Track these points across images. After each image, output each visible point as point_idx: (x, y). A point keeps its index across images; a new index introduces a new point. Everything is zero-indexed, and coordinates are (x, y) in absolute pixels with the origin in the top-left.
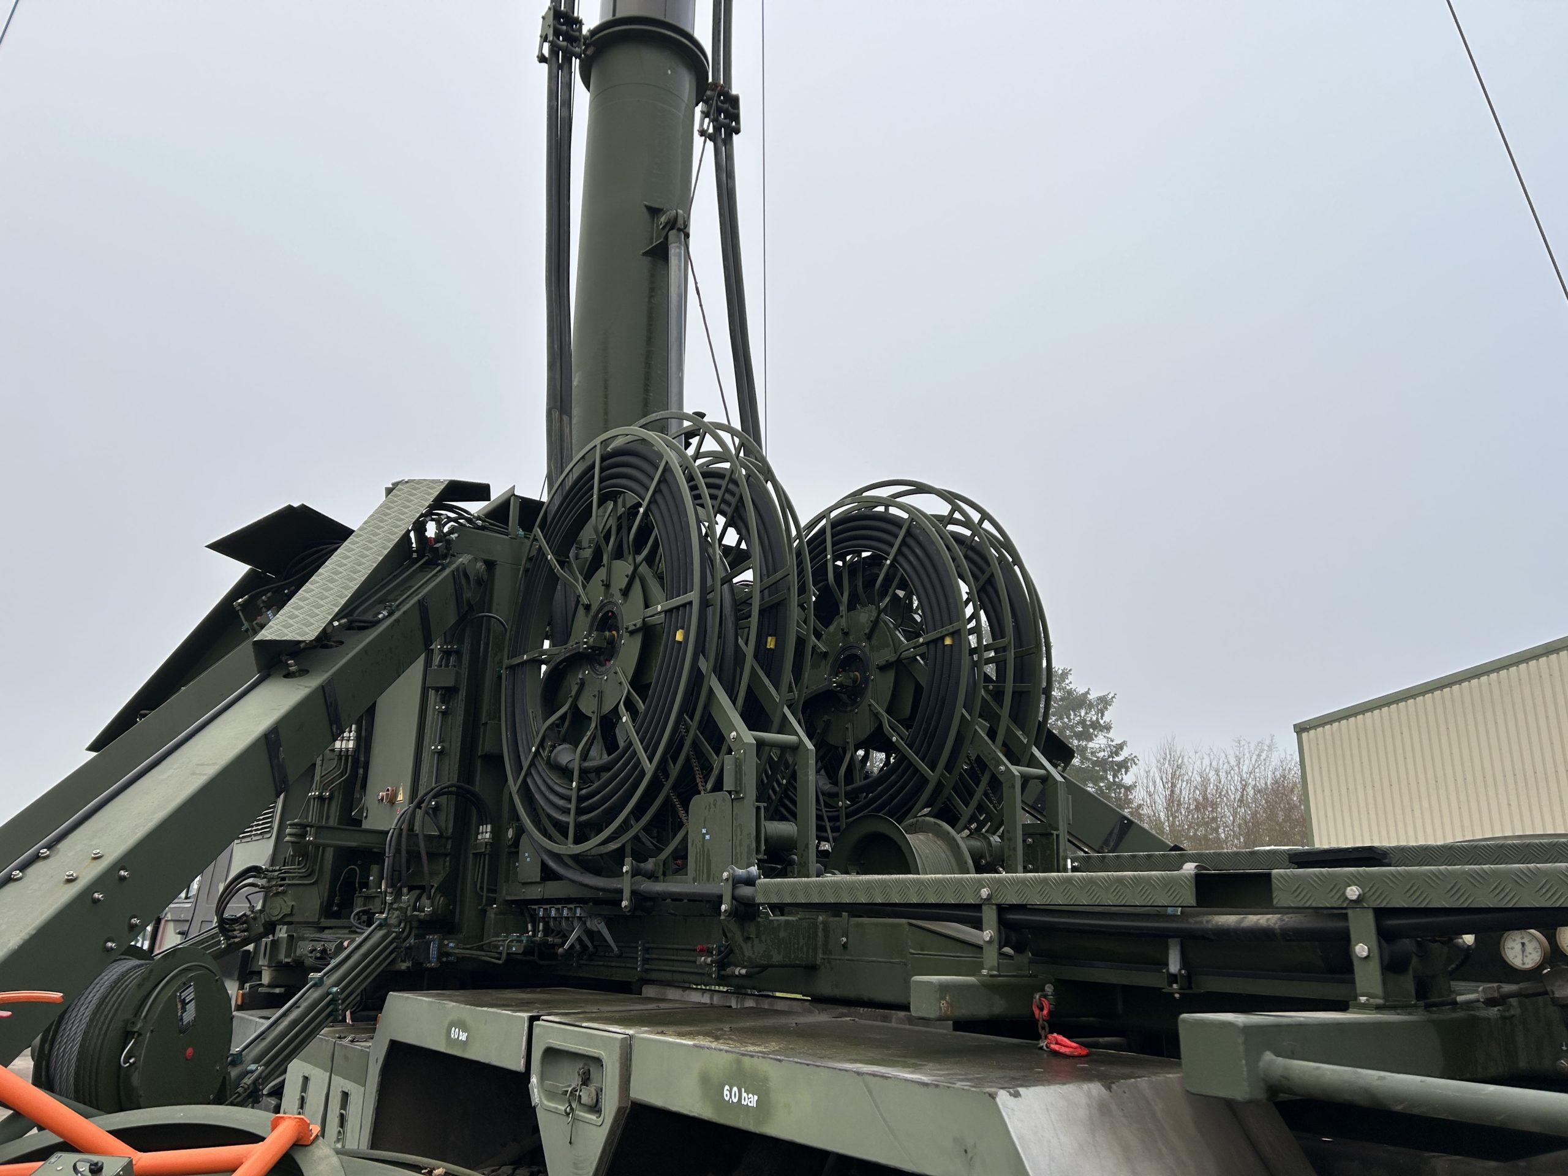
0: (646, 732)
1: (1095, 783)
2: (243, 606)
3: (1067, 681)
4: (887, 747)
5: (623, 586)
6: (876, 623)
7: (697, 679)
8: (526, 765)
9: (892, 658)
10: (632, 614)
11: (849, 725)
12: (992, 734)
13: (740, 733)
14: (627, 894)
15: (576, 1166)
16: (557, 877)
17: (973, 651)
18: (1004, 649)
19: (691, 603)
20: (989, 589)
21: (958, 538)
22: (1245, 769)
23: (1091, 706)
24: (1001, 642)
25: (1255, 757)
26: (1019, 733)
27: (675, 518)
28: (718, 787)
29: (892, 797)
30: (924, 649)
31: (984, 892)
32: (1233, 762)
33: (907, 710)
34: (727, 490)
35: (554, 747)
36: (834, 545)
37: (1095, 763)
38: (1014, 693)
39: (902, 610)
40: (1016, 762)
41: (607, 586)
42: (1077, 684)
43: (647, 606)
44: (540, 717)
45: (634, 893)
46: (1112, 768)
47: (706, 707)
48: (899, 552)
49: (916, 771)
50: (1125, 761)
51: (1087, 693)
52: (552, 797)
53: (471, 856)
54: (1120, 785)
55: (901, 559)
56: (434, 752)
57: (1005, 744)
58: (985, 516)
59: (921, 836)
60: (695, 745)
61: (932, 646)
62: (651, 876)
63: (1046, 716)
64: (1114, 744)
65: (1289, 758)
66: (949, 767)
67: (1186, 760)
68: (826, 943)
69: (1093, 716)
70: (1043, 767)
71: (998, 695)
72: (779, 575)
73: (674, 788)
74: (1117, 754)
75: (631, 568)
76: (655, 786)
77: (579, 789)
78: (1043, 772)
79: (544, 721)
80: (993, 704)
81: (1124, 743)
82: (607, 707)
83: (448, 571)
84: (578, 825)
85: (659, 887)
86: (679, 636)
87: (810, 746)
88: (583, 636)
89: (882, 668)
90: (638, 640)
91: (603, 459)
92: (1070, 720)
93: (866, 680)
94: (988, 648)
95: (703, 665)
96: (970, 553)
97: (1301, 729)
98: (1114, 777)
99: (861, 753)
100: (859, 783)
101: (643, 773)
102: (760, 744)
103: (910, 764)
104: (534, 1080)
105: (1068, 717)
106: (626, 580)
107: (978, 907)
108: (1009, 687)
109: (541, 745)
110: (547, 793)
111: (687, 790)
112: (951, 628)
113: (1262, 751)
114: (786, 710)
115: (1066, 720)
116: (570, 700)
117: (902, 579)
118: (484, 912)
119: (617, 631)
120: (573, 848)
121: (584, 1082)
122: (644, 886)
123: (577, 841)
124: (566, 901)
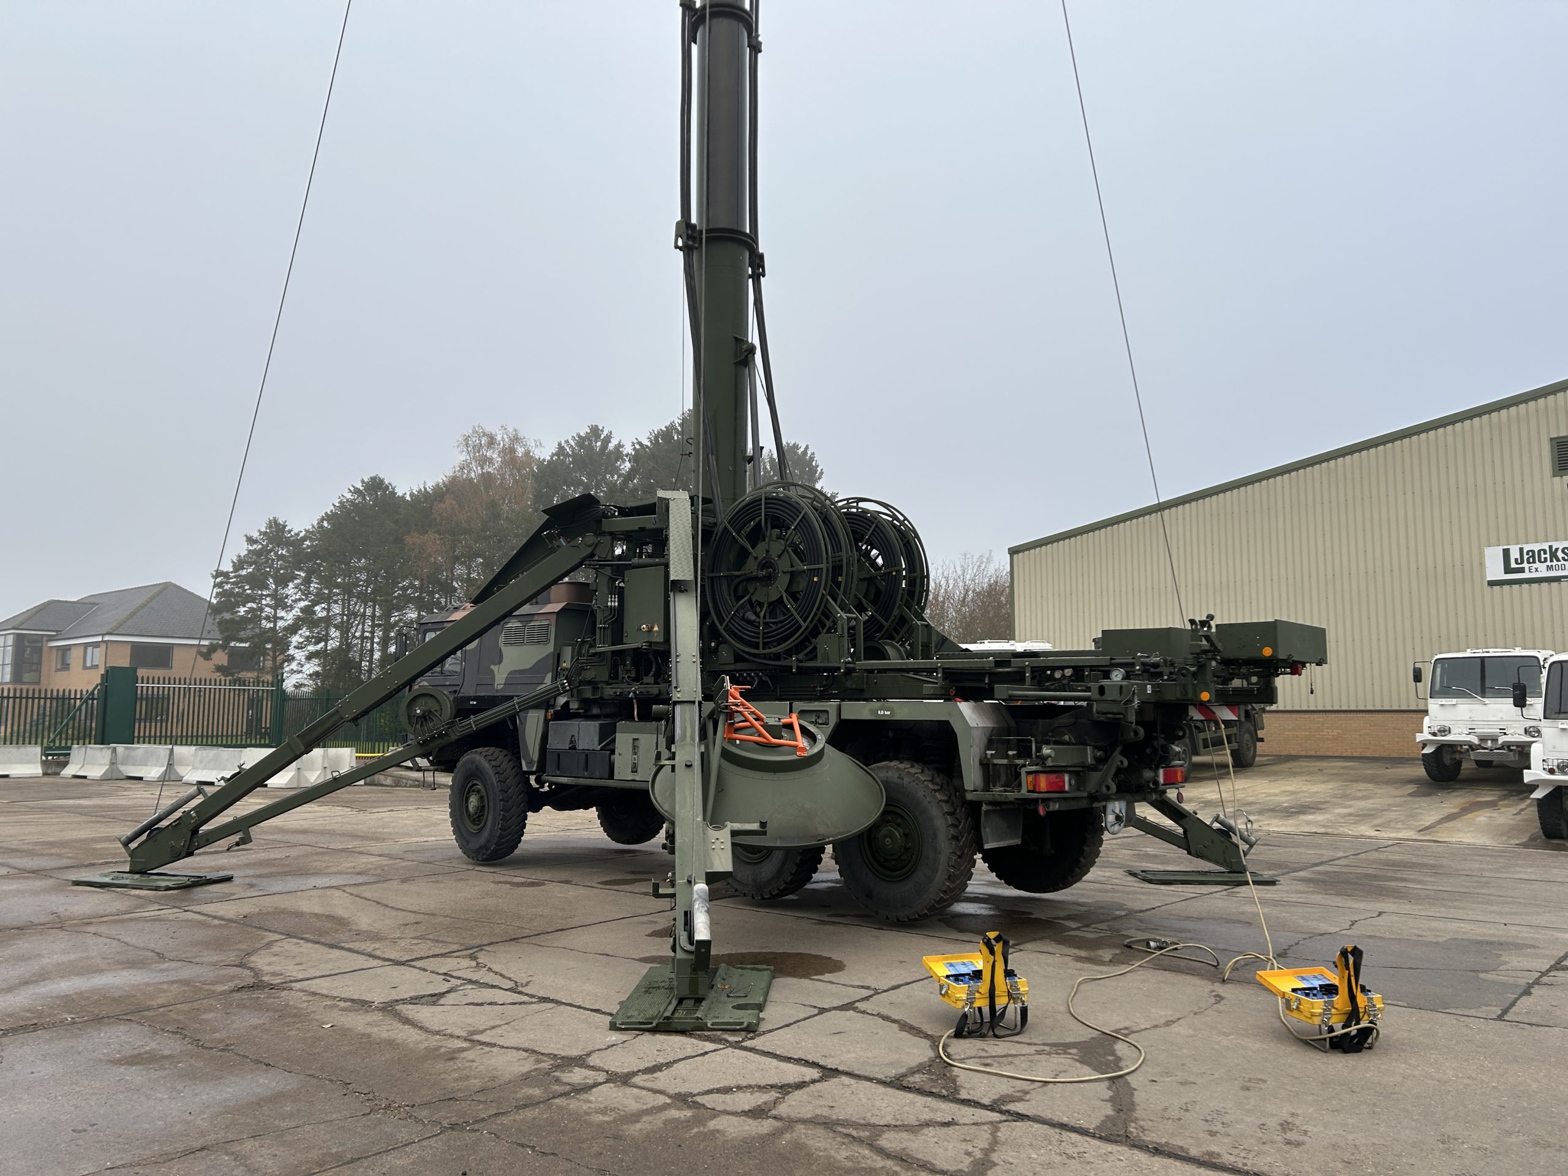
0: (800, 612)
2: (546, 535)
5: (778, 553)
7: (823, 596)
8: (729, 620)
9: (867, 576)
10: (784, 565)
13: (841, 615)
14: (794, 666)
16: (748, 661)
19: (822, 569)
21: (894, 526)
27: (811, 534)
28: (832, 631)
30: (883, 576)
32: (960, 573)
33: (872, 597)
35: (744, 613)
41: (767, 551)
43: (792, 566)
44: (733, 600)
45: (798, 667)
47: (825, 606)
48: (872, 533)
52: (746, 632)
58: (906, 519)
60: (819, 619)
62: (801, 661)
65: (1002, 568)
68: (867, 682)
73: (809, 633)
75: (784, 548)
77: (763, 630)
79: (737, 602)
82: (774, 599)
84: (763, 643)
86: (815, 579)
87: (861, 618)
88: (752, 569)
89: (861, 580)
90: (788, 576)
95: (825, 592)
97: (1013, 552)
101: (800, 626)
102: (847, 618)
109: (735, 611)
110: (743, 630)
111: (815, 633)
112: (896, 569)
113: (982, 564)
114: (851, 606)
116: (750, 595)
119: (774, 570)
120: (761, 651)
121: (819, 717)
122: (801, 664)
123: (764, 649)
124: (751, 670)
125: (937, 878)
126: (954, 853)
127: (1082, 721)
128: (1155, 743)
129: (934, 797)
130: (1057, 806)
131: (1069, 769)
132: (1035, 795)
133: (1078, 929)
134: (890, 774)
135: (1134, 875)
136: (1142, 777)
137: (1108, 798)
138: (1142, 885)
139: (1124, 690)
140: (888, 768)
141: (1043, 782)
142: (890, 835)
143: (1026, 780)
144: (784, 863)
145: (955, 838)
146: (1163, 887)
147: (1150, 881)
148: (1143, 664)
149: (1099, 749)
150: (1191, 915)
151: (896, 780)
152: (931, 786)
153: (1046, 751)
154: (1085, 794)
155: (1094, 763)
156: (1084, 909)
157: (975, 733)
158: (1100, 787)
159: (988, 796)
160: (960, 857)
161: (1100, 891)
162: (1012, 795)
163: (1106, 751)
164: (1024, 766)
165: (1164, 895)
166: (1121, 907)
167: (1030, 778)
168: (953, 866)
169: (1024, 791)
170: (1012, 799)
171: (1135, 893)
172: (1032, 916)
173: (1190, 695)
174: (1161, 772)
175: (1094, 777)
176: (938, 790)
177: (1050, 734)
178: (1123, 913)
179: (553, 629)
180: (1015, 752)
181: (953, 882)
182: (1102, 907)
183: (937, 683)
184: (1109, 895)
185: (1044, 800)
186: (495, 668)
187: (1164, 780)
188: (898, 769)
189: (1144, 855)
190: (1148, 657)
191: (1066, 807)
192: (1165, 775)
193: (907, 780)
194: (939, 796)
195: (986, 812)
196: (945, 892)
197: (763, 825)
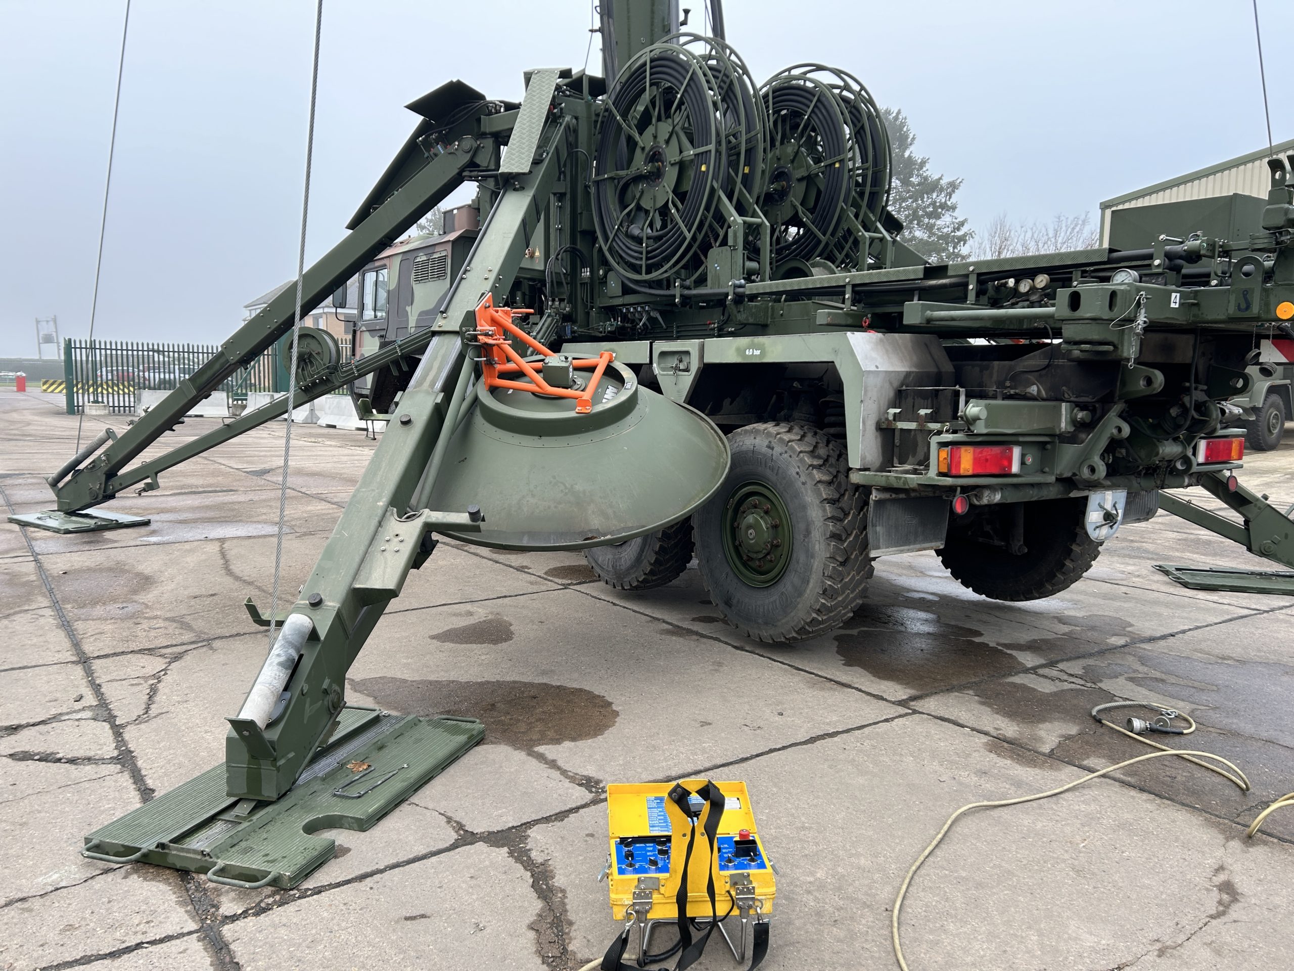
0: (686, 218)
1: (938, 253)
2: (423, 142)
3: (924, 169)
4: (799, 224)
5: (667, 138)
6: (797, 153)
7: (713, 191)
8: (611, 237)
9: (805, 174)
10: (671, 154)
11: (779, 213)
12: (857, 216)
13: (735, 218)
14: (678, 296)
15: (678, 392)
16: (634, 292)
17: (850, 170)
18: (867, 169)
19: (710, 151)
20: (862, 131)
21: (845, 100)
22: (1060, 240)
23: (942, 190)
24: (866, 165)
25: (1070, 230)
26: (871, 215)
27: (700, 101)
28: (724, 243)
29: (802, 251)
30: (823, 169)
31: (847, 280)
32: (1051, 234)
33: (812, 204)
34: (723, 81)
35: (629, 226)
36: (774, 104)
37: (939, 238)
38: (870, 193)
39: (811, 144)
40: (867, 230)
41: (655, 137)
42: (932, 172)
43: (681, 152)
44: (618, 209)
45: (681, 296)
46: (953, 241)
47: (717, 206)
48: (813, 111)
49: (815, 236)
50: (965, 235)
51: (940, 179)
52: (630, 252)
53: (579, 285)
54: (958, 255)
55: (813, 115)
56: (557, 229)
57: (863, 221)
58: (863, 88)
59: (817, 269)
60: (710, 226)
61: (828, 168)
62: (689, 288)
63: (887, 205)
64: (957, 221)
66: (833, 234)
67: (1012, 233)
68: (772, 315)
69: (942, 198)
70: (881, 233)
71: (861, 194)
72: (753, 133)
73: (699, 247)
74: (958, 229)
75: (670, 129)
76: (690, 247)
77: (647, 247)
78: (880, 235)
79: (621, 212)
80: (858, 199)
81: (966, 220)
82: (660, 204)
83: (563, 127)
84: (647, 266)
85: (694, 292)
86: (703, 168)
87: (768, 224)
88: (640, 164)
89: (800, 180)
90: (676, 168)
91: (652, 61)
92: (923, 202)
93: (789, 187)
94: (858, 169)
95: (715, 185)
96: (853, 110)
98: (954, 248)
99: (783, 227)
100: (782, 244)
101: (685, 238)
102: (745, 222)
103: (812, 233)
104: (655, 365)
105: (922, 200)
106: (668, 135)
107: (844, 286)
108: (868, 190)
109: (621, 224)
110: (627, 250)
111: (706, 248)
112: (839, 158)
113: (1076, 225)
114: (755, 206)
115: (920, 202)
116: (635, 201)
117: (813, 126)
118: (588, 313)
119: (663, 163)
120: (644, 277)
121: (681, 361)
122: (686, 292)
123: (647, 273)
124: (638, 304)
125: (808, 591)
126: (832, 558)
127: (1061, 362)
128: (1186, 399)
129: (810, 475)
130: (997, 497)
131: (1021, 439)
132: (949, 481)
133: (1034, 670)
134: (758, 441)
135: (1166, 573)
136: (1158, 454)
137: (1095, 485)
138: (1171, 590)
139: (1119, 300)
140: (756, 432)
141: (967, 460)
142: (755, 526)
143: (937, 458)
144: (642, 550)
145: (835, 536)
146: (1201, 595)
147: (1186, 585)
148: (1169, 256)
149: (1082, 407)
150: (1228, 652)
151: (764, 450)
152: (808, 460)
153: (973, 409)
154: (1052, 479)
155: (1072, 429)
156: (1066, 629)
157: (872, 381)
158: (1080, 467)
159: (881, 478)
160: (843, 564)
161: (1105, 596)
162: (914, 480)
163: (1093, 411)
164: (939, 433)
165: (1199, 609)
166: (1121, 627)
167: (945, 453)
168: (830, 577)
169: (932, 473)
170: (913, 485)
171: (1156, 602)
172: (977, 640)
173: (1255, 310)
174: (1202, 445)
175: (1068, 454)
176: (819, 467)
177: (1008, 384)
178: (1121, 641)
179: (449, 261)
180: (929, 411)
181: (832, 598)
182: (1093, 628)
183: (842, 309)
184: (1117, 604)
185: (965, 489)
186: (408, 309)
187: (1207, 457)
188: (769, 435)
189: (1192, 541)
190: (1182, 243)
191: (1013, 497)
192: (1209, 449)
193: (778, 449)
194: (817, 475)
195: (878, 502)
196: (819, 611)
197: (475, 516)
